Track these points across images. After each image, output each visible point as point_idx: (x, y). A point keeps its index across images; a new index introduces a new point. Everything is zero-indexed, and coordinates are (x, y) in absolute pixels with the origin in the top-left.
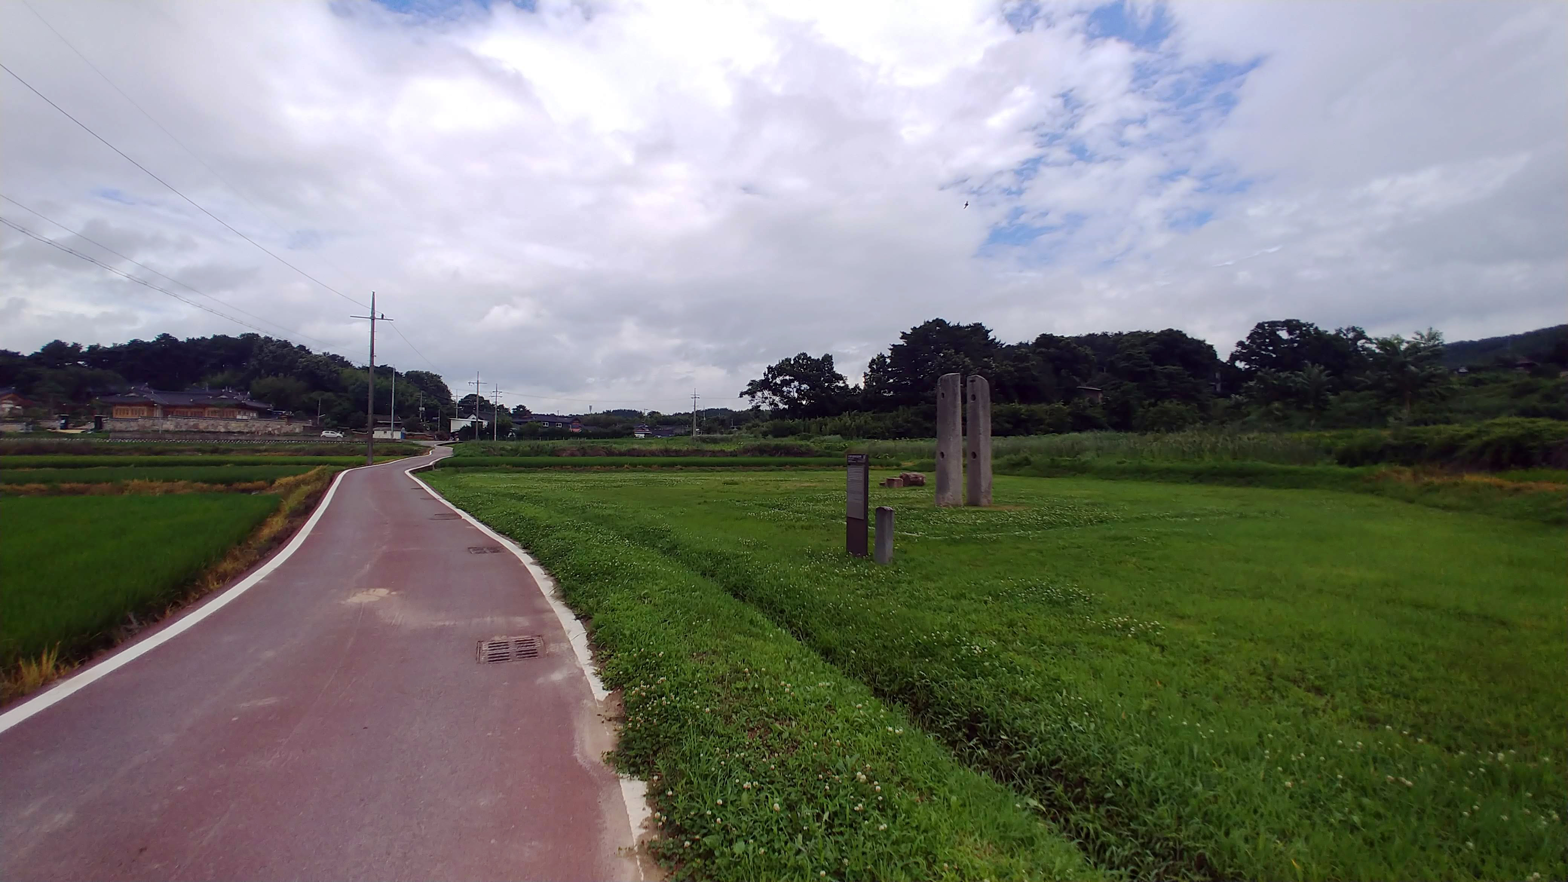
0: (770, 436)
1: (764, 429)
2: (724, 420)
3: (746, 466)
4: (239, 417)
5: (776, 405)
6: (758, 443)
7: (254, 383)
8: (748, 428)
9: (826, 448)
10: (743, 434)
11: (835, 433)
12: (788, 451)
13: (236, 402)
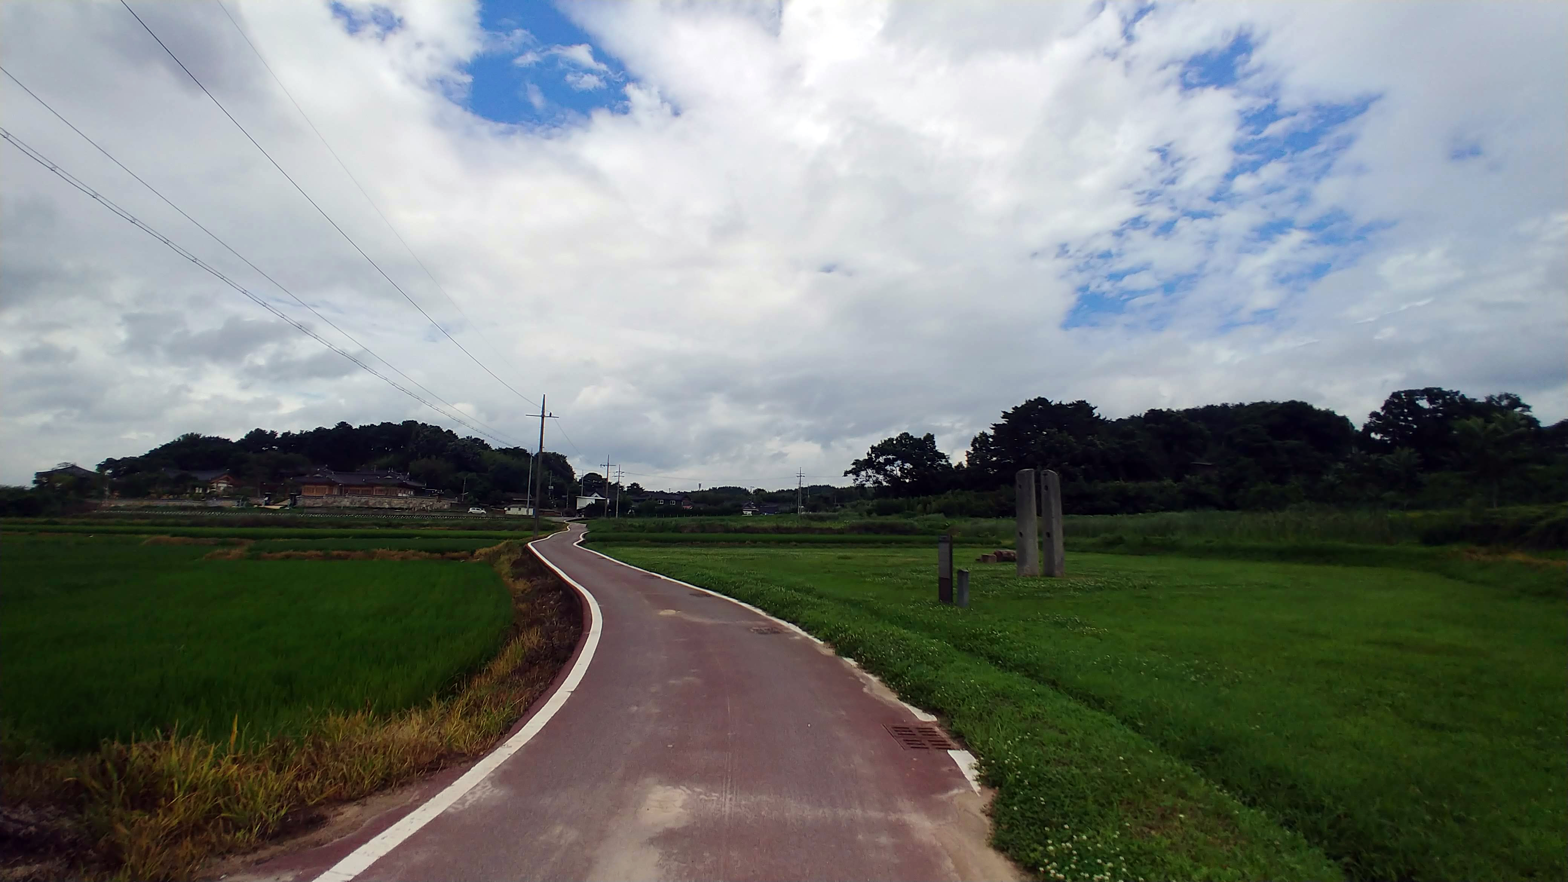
0: (874, 515)
1: (869, 507)
2: (828, 498)
3: (854, 543)
4: (400, 495)
5: (881, 483)
6: (863, 521)
7: (412, 464)
8: (854, 507)
9: (930, 526)
10: (849, 513)
11: (939, 512)
12: (893, 529)
13: (399, 482)
